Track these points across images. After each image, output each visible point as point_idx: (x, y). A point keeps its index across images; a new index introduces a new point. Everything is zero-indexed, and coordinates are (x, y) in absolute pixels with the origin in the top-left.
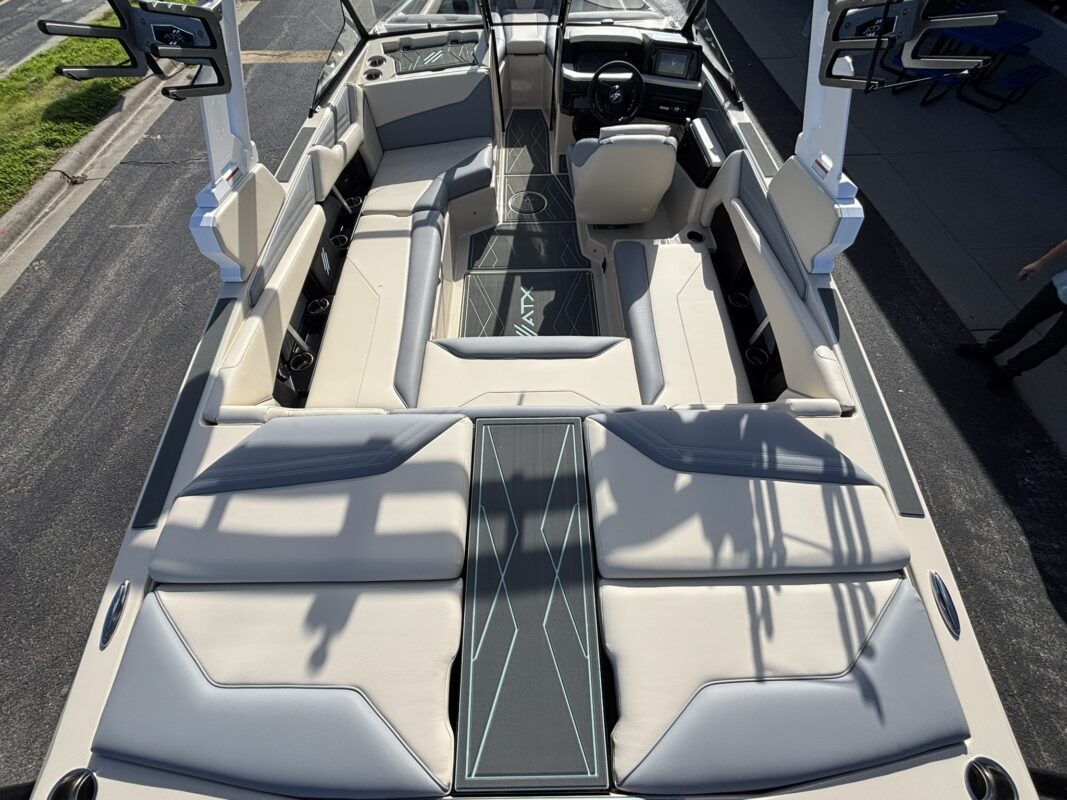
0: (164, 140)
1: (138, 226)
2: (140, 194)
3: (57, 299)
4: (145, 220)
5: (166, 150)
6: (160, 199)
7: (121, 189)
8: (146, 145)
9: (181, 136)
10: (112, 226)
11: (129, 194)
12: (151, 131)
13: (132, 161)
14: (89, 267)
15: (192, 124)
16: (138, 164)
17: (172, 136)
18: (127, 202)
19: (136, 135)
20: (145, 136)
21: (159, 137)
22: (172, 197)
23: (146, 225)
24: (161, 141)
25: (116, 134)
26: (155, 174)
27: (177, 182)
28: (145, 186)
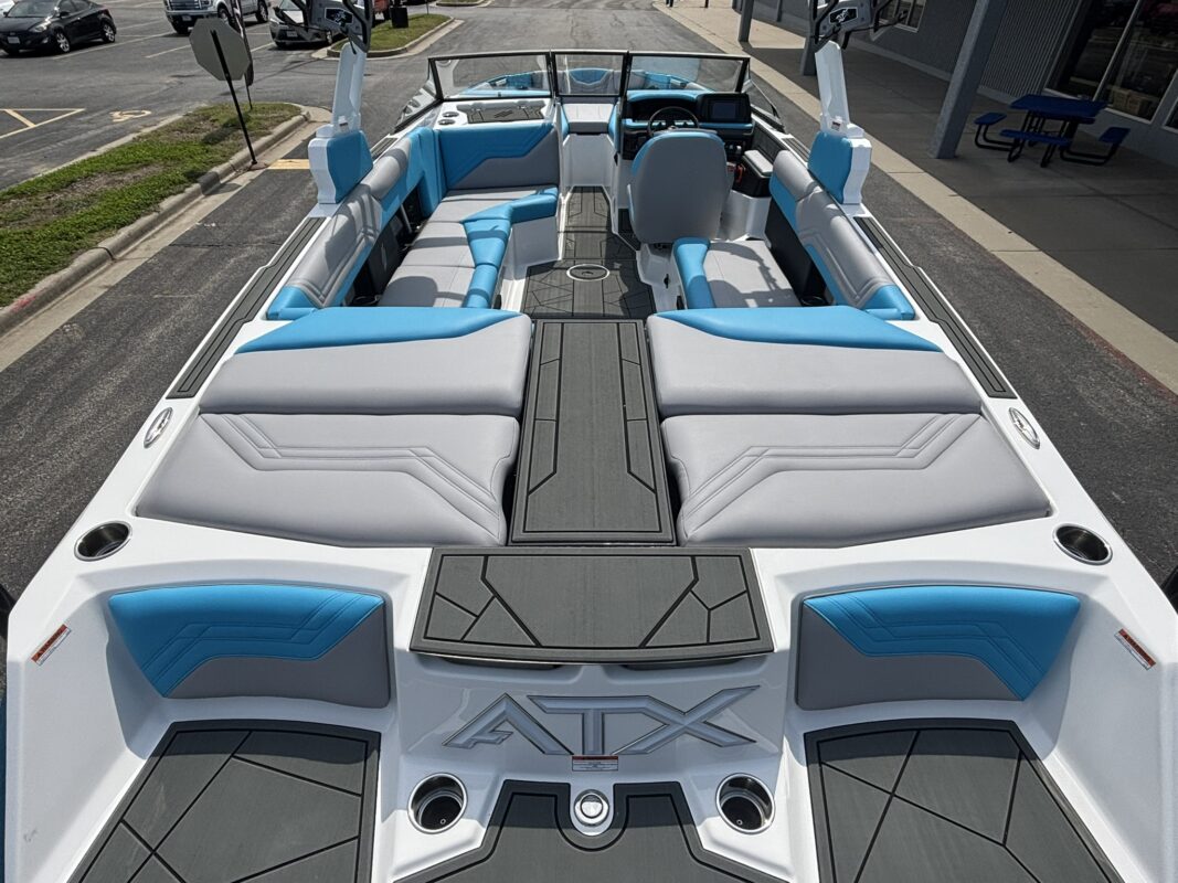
0: (218, 226)
1: (186, 296)
2: (190, 270)
3: (89, 358)
4: (195, 292)
5: (220, 236)
6: (213, 274)
7: (169, 267)
8: (201, 232)
9: (237, 224)
10: (156, 296)
11: (177, 270)
12: (206, 220)
13: (184, 243)
14: (128, 331)
15: (251, 214)
16: (189, 245)
17: (228, 224)
18: (174, 276)
19: (187, 224)
20: (197, 224)
21: (214, 225)
22: (226, 272)
23: (195, 296)
24: (215, 228)
25: (165, 223)
26: (207, 254)
27: (232, 261)
28: (196, 264)
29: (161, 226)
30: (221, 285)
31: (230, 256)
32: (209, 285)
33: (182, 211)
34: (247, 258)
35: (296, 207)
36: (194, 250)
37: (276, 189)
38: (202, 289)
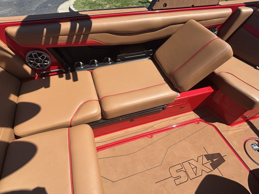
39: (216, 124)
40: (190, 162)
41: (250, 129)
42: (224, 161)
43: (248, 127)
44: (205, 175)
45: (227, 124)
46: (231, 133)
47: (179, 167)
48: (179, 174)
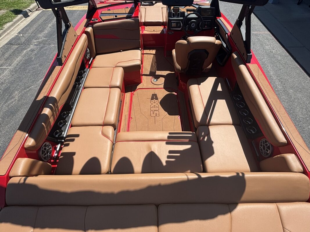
0: (23, 36)
1: (7, 67)
2: (10, 55)
4: (10, 65)
5: (23, 40)
6: (17, 58)
7: (4, 54)
8: (17, 38)
9: (29, 35)
11: (7, 55)
12: (19, 33)
13: (10, 43)
15: (35, 30)
16: (12, 45)
17: (26, 35)
18: (5, 58)
19: (13, 34)
20: (16, 35)
21: (21, 35)
22: (22, 57)
23: (10, 67)
24: (22, 36)
25: (6, 34)
26: (17, 48)
27: (25, 51)
28: (13, 52)
29: (4, 35)
30: (19, 63)
31: (24, 49)
32: (15, 62)
33: (12, 28)
34: (30, 50)
35: (50, 27)
36: (14, 46)
37: (45, 19)
38: (13, 64)
39: (138, 87)
40: (151, 107)
41: (147, 77)
42: (156, 94)
43: (145, 77)
44: (159, 104)
45: (140, 83)
46: (145, 85)
47: (152, 112)
48: (155, 113)
